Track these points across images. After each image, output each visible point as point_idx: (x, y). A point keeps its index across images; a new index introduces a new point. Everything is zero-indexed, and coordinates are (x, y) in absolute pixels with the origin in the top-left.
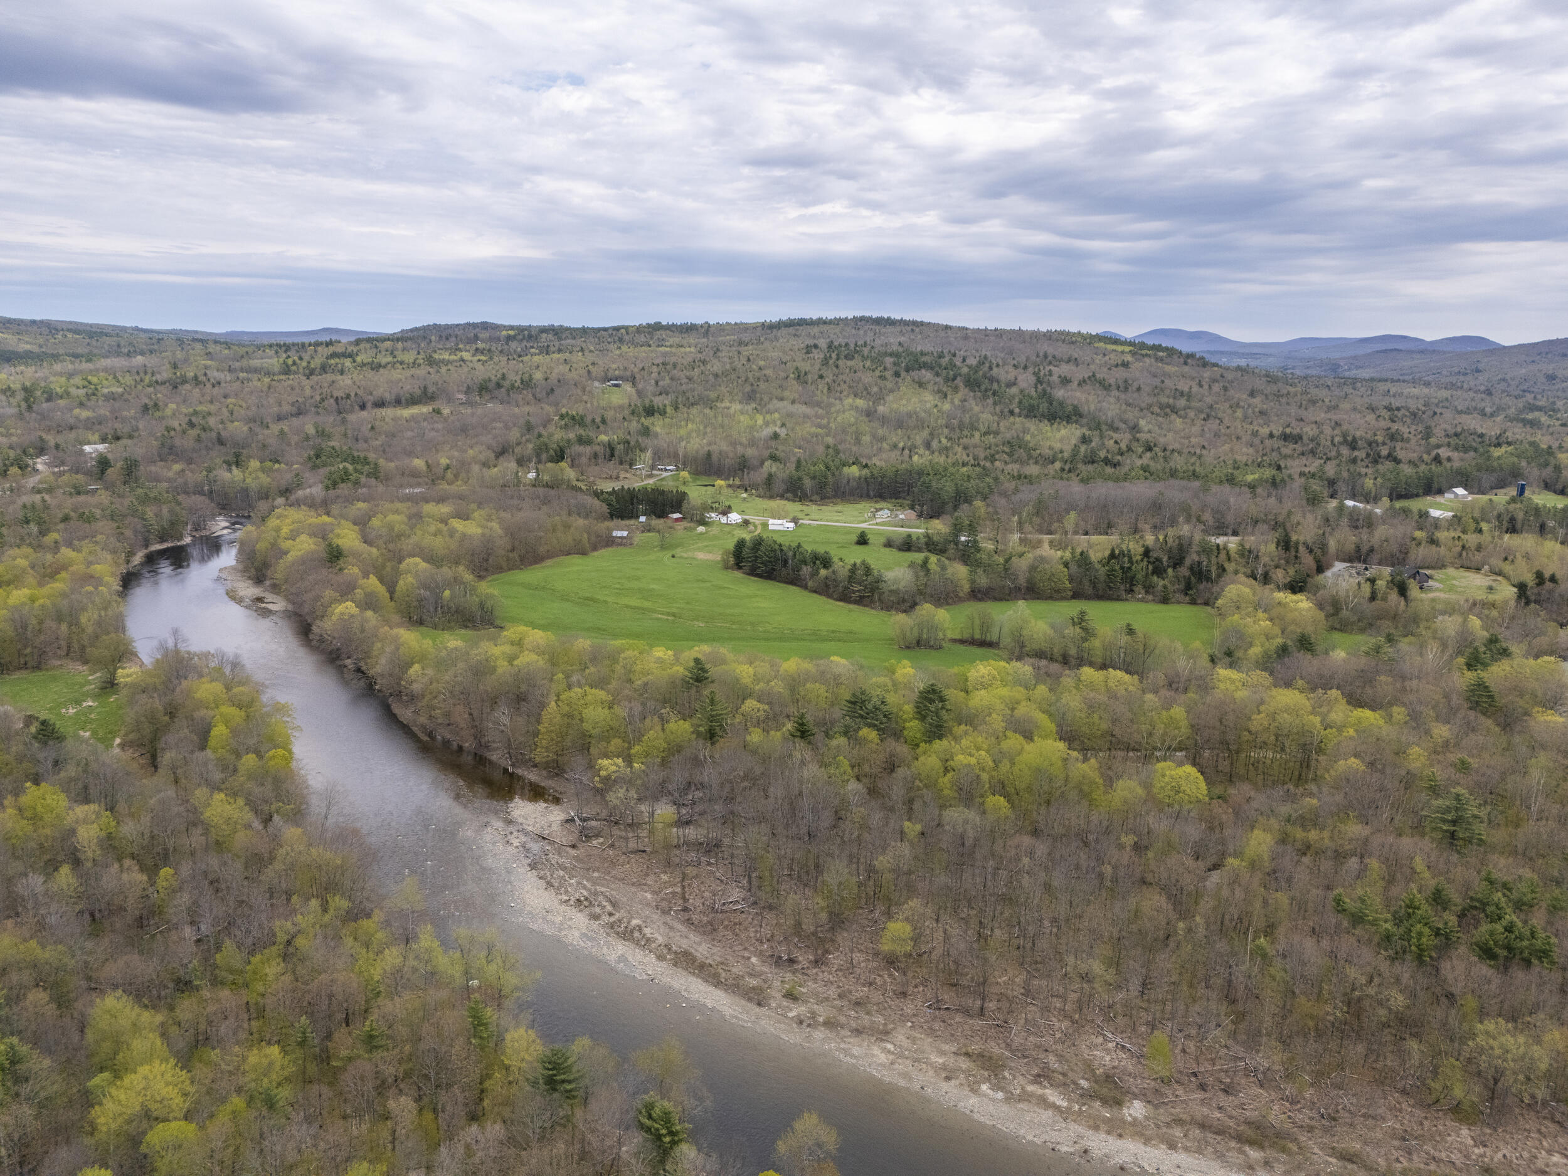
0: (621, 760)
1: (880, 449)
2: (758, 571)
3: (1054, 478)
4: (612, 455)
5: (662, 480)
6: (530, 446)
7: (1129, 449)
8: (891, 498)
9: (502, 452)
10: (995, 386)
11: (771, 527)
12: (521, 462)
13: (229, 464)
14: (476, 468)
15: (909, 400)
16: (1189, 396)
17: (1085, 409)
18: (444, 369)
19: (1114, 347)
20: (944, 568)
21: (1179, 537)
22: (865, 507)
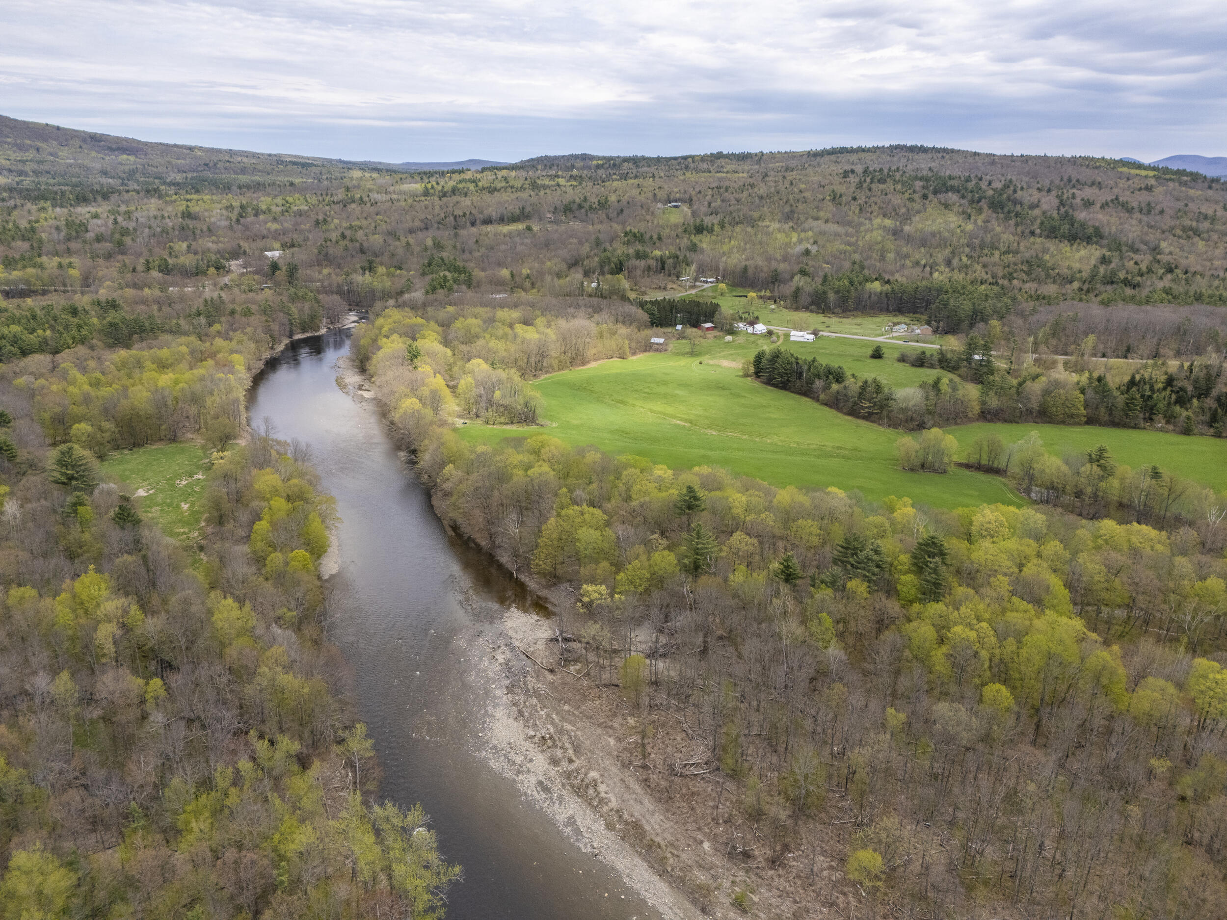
0: (604, 587)
1: (903, 266)
2: (775, 382)
3: (1073, 299)
4: (663, 268)
5: (703, 290)
6: (597, 259)
7: (1150, 271)
8: (909, 312)
9: (574, 264)
10: (1018, 208)
11: (792, 339)
12: (587, 274)
13: (364, 269)
14: (548, 278)
15: (934, 221)
16: (1213, 220)
17: (1106, 231)
18: (542, 193)
19: (1138, 172)
20: (954, 389)
21: (1207, 367)
22: (884, 320)
